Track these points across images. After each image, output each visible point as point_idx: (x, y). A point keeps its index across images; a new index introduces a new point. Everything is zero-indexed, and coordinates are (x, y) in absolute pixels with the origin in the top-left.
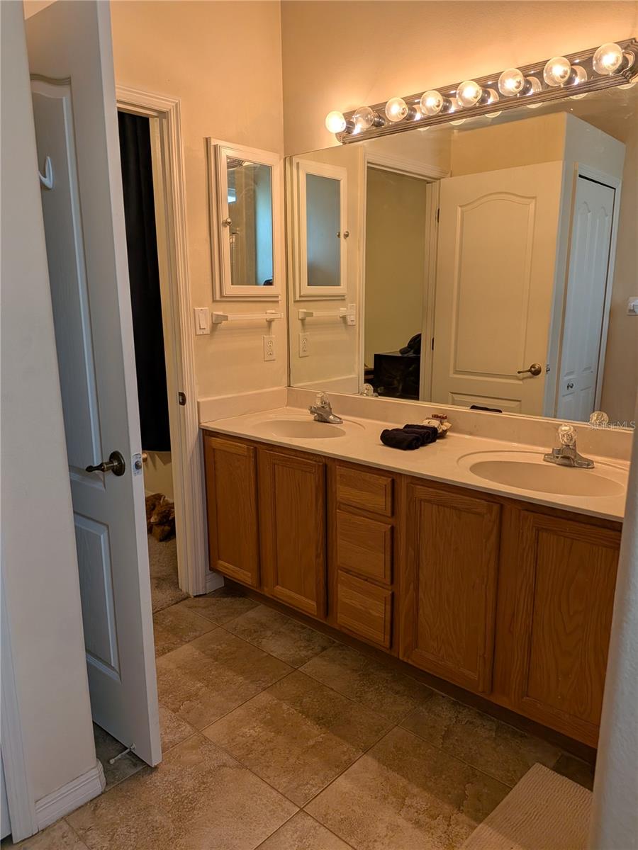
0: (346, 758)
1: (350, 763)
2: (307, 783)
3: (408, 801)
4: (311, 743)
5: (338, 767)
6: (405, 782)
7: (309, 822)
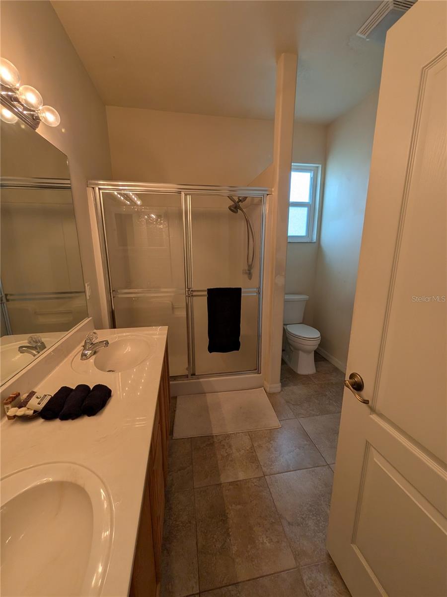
0: (231, 487)
1: (231, 483)
2: (255, 485)
3: (226, 454)
4: (239, 507)
5: (237, 485)
6: (219, 462)
7: (264, 469)
